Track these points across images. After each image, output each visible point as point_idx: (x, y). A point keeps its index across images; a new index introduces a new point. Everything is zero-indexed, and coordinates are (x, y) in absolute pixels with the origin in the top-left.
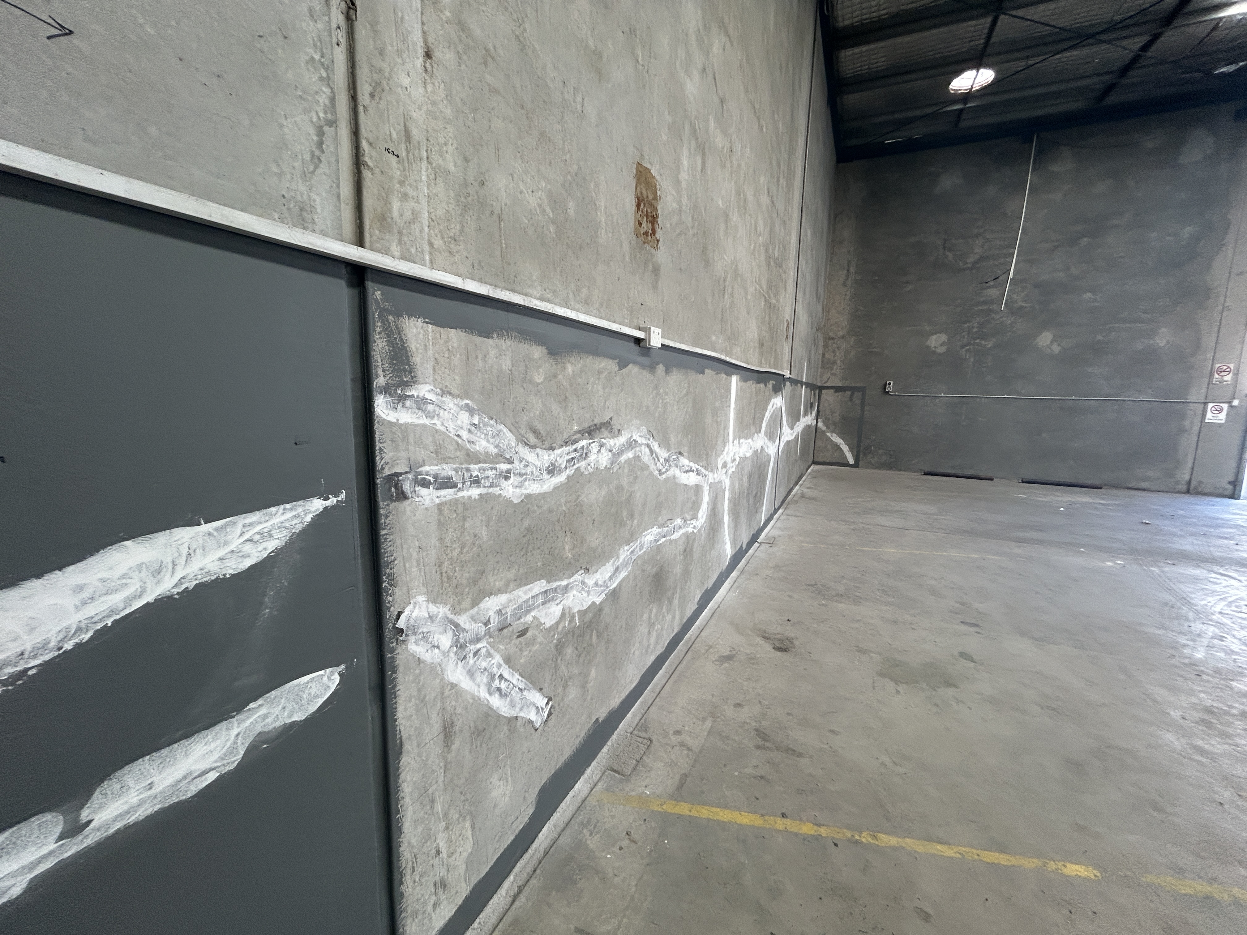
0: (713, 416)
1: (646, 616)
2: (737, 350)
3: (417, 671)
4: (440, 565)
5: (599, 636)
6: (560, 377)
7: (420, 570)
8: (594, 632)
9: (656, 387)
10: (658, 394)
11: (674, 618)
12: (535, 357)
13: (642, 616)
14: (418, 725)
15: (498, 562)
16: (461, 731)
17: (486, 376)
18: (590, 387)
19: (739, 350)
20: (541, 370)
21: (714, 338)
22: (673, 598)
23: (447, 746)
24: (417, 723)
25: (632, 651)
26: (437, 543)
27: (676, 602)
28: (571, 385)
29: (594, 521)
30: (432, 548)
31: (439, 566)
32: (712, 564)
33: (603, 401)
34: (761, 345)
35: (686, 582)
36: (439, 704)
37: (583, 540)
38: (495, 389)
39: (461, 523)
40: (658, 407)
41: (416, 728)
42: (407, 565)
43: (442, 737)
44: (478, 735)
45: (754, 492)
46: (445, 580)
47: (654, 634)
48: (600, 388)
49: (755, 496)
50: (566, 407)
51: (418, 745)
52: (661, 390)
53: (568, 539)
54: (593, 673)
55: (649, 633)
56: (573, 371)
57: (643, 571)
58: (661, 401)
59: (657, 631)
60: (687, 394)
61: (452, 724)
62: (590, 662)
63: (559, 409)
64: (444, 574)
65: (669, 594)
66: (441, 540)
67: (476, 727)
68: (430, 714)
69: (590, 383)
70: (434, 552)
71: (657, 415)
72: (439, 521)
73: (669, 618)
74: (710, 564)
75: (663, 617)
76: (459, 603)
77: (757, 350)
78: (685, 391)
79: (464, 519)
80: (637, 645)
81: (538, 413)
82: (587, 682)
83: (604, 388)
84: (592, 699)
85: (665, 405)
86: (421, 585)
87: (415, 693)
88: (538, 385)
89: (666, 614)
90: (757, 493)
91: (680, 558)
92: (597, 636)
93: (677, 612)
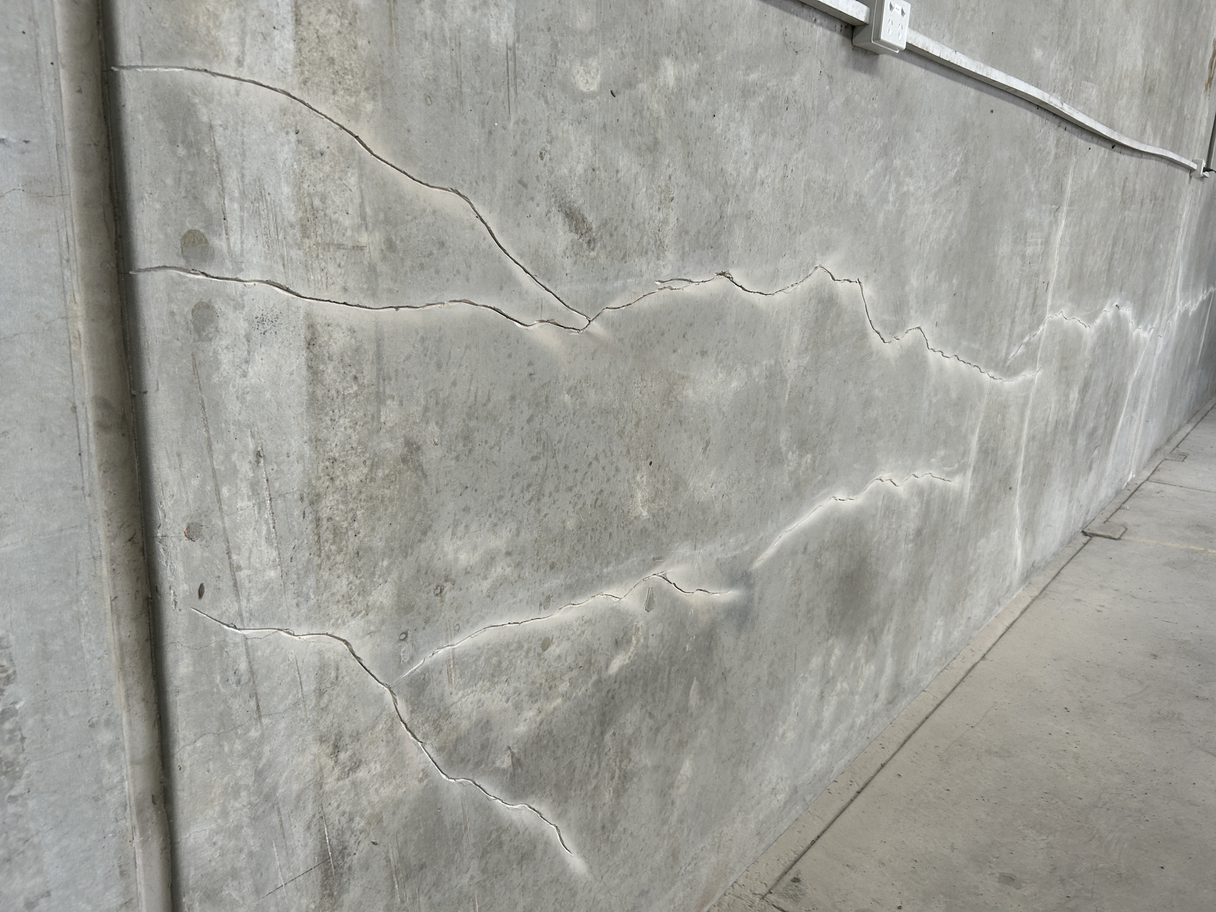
0: (1015, 242)
1: (816, 662)
2: (1092, 92)
3: (254, 734)
4: (315, 499)
5: (706, 692)
6: (643, 87)
7: (260, 506)
8: (695, 682)
9: (886, 151)
10: (888, 169)
11: (880, 671)
12: (579, 25)
13: (808, 661)
14: (256, 849)
15: (467, 510)
16: (366, 866)
17: (446, 52)
18: (718, 124)
19: (1094, 92)
20: (594, 63)
21: (1038, 54)
22: (882, 631)
23: (331, 895)
24: (254, 844)
25: (780, 731)
26: (307, 448)
27: (888, 639)
28: (671, 113)
29: (708, 443)
30: (293, 458)
31: (312, 503)
32: (978, 569)
33: (751, 165)
34: (1149, 90)
35: (914, 601)
36: (310, 806)
37: (678, 484)
38: (466, 90)
39: (371, 409)
40: (885, 201)
41: (251, 854)
42: (225, 491)
43: (316, 875)
44: (407, 877)
45: (1091, 425)
46: (327, 535)
47: (833, 700)
48: (745, 132)
49: (1092, 434)
50: (653, 167)
51: (258, 891)
52: (897, 162)
53: (642, 477)
54: (687, 768)
55: (822, 697)
56: (678, 79)
57: (818, 566)
58: (894, 186)
59: (838, 695)
60: (957, 181)
61: (344, 851)
62: (682, 744)
63: (635, 168)
64: (325, 523)
65: (874, 621)
66: (316, 442)
67: (401, 859)
68: (286, 825)
69: (720, 115)
70: (298, 468)
71: (881, 219)
72: (313, 398)
73: (869, 670)
74: (973, 568)
75: (856, 668)
76: (364, 592)
77: (1137, 102)
78: (953, 174)
79: (380, 399)
80: (792, 719)
81: (580, 169)
82: (671, 786)
83: (755, 134)
84: (681, 821)
85: (903, 198)
86: (263, 542)
87: (249, 781)
88: (582, 97)
89: (863, 661)
90: (1095, 429)
91: (906, 548)
92: (701, 692)
93: (889, 661)
